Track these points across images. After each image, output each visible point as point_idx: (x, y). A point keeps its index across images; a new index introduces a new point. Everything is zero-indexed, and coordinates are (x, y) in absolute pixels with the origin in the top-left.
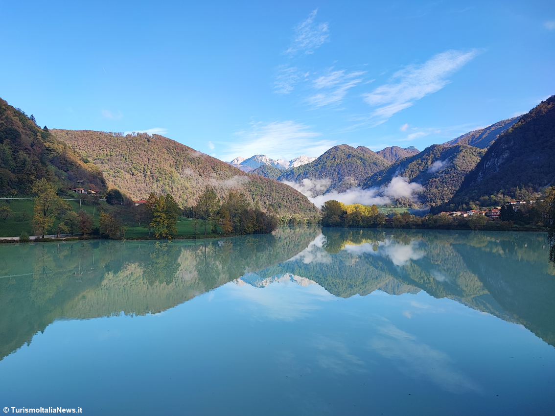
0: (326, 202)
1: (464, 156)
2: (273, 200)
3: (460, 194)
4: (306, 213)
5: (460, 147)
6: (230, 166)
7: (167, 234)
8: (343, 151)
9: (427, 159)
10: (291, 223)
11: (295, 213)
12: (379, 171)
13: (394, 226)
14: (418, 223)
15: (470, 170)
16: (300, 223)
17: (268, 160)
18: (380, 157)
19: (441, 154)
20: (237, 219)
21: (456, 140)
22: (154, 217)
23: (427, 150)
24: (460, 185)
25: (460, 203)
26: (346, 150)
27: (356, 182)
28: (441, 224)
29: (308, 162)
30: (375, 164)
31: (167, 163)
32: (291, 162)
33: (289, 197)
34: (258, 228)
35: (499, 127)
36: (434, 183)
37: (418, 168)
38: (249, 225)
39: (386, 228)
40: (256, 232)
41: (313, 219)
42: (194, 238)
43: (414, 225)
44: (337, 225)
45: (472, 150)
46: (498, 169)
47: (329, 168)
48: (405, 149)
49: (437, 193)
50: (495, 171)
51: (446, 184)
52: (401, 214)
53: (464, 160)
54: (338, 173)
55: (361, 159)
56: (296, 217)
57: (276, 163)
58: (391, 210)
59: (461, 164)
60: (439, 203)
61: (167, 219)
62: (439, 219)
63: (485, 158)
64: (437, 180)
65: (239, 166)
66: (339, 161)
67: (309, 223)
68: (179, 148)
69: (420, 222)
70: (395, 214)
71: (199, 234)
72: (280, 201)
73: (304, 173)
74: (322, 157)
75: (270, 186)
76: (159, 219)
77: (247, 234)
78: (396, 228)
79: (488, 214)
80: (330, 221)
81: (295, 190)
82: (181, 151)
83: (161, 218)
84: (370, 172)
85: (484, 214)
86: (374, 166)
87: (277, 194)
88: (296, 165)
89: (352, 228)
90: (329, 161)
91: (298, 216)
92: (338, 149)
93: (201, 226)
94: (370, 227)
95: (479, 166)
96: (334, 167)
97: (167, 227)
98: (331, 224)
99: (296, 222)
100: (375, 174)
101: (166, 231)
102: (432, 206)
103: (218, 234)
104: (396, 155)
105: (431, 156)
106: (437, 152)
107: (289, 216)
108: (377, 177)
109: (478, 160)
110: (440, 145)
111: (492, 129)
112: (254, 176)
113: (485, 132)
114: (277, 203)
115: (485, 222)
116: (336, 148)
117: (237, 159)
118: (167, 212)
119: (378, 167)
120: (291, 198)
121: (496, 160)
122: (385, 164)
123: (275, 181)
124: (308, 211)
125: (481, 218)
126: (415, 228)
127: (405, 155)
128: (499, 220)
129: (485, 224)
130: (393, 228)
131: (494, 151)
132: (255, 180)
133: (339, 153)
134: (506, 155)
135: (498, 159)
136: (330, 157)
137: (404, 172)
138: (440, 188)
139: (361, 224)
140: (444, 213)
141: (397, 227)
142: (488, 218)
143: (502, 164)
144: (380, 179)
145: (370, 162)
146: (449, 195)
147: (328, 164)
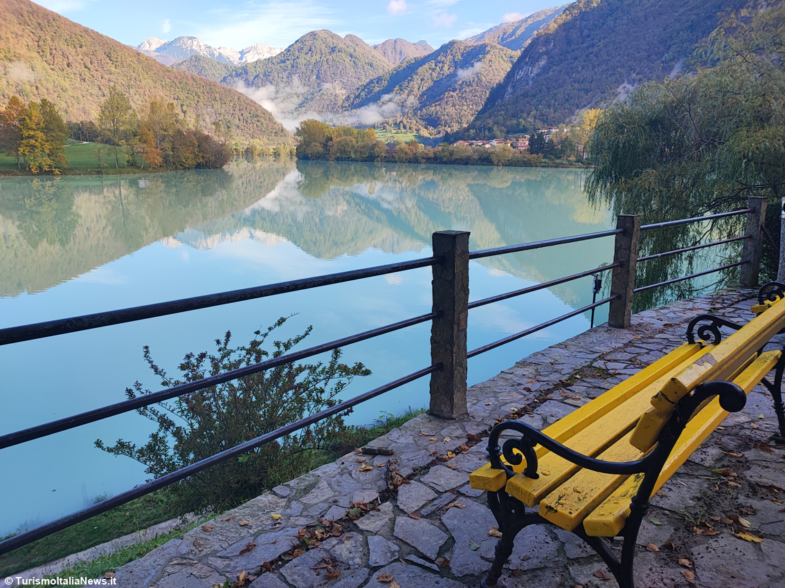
0: (302, 122)
1: (491, 61)
2: (218, 115)
3: (482, 116)
4: (270, 138)
5: (487, 46)
6: (139, 54)
7: (50, 166)
8: (324, 41)
9: (443, 63)
10: (249, 153)
11: (253, 137)
12: (376, 76)
13: (397, 159)
14: (429, 156)
15: (497, 82)
16: (262, 155)
17: (203, 47)
18: (378, 54)
19: (462, 55)
20: (167, 145)
21: (482, 36)
22: (22, 139)
23: (445, 49)
24: (484, 103)
25: (481, 128)
26: (328, 40)
27: (344, 91)
28: (458, 157)
29: (270, 56)
30: (371, 66)
31: (20, 42)
32: (242, 53)
33: (242, 112)
34: (201, 160)
35: (538, 19)
36: (450, 99)
37: (431, 75)
38: (188, 156)
39: (387, 162)
40: (198, 166)
41: (282, 148)
42: (99, 173)
43: (423, 158)
44: (319, 157)
45: (501, 52)
46: (531, 83)
47: (303, 67)
48: (414, 44)
49: (454, 114)
50: (528, 84)
51: (466, 101)
52: (406, 143)
53: (490, 66)
54: (317, 76)
55: (351, 56)
56: (255, 144)
57: (217, 54)
58: (392, 137)
59: (486, 72)
60: (456, 128)
61: (47, 141)
62: (456, 150)
63: (517, 66)
64: (455, 94)
65: (154, 55)
66: (318, 57)
67: (276, 154)
68: (41, 15)
69: (432, 155)
70: (398, 143)
71: (106, 168)
72: (229, 117)
73: (265, 73)
74: (291, 48)
75: (211, 92)
76: (34, 142)
77: (185, 168)
78: (400, 162)
79: (514, 145)
80: (309, 151)
81: (252, 101)
82: (46, 21)
83: (36, 141)
84: (363, 78)
85: (509, 145)
86: (369, 67)
87: (223, 105)
88: (251, 58)
89: (340, 162)
90: (303, 55)
91: (259, 143)
92: (317, 37)
93: (109, 154)
94: (365, 161)
95: (510, 75)
96: (311, 67)
97: (49, 155)
98: (310, 156)
99: (257, 152)
100: (371, 82)
101: (49, 162)
102: (447, 132)
103: (139, 168)
104: (401, 53)
105: (448, 58)
106: (456, 53)
107: (245, 142)
108: (374, 87)
109: (508, 67)
110: (461, 42)
111: (530, 22)
112: (182, 73)
113: (520, 26)
114: (224, 121)
115: (511, 155)
116: (313, 35)
117: (149, 42)
118: (46, 130)
119: (376, 70)
120: (246, 114)
121: (530, 68)
122: (385, 66)
123: (218, 84)
124: (273, 134)
125: (506, 150)
126: (425, 163)
127: (414, 54)
128: (527, 153)
129: (510, 159)
130: (396, 162)
131: (529, 55)
132: (185, 80)
133: (318, 43)
134: (542, 63)
135: (532, 68)
136: (305, 49)
137: (411, 80)
138: (457, 107)
139: (353, 156)
140: (462, 142)
141: (402, 162)
142: (514, 149)
143: (537, 75)
144: (378, 89)
145: (363, 61)
146: (469, 117)
147: (302, 61)
